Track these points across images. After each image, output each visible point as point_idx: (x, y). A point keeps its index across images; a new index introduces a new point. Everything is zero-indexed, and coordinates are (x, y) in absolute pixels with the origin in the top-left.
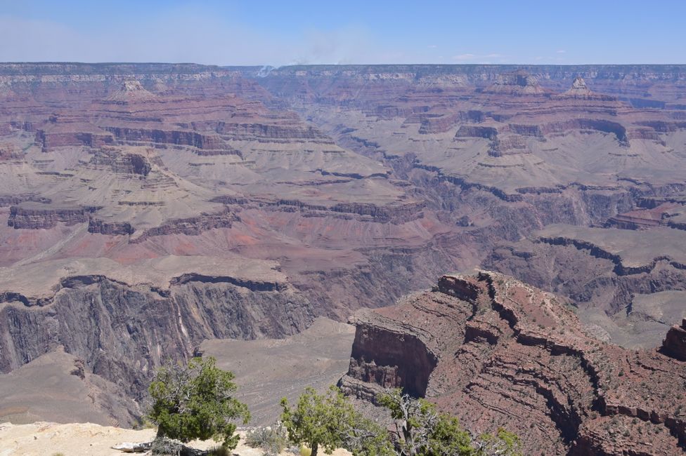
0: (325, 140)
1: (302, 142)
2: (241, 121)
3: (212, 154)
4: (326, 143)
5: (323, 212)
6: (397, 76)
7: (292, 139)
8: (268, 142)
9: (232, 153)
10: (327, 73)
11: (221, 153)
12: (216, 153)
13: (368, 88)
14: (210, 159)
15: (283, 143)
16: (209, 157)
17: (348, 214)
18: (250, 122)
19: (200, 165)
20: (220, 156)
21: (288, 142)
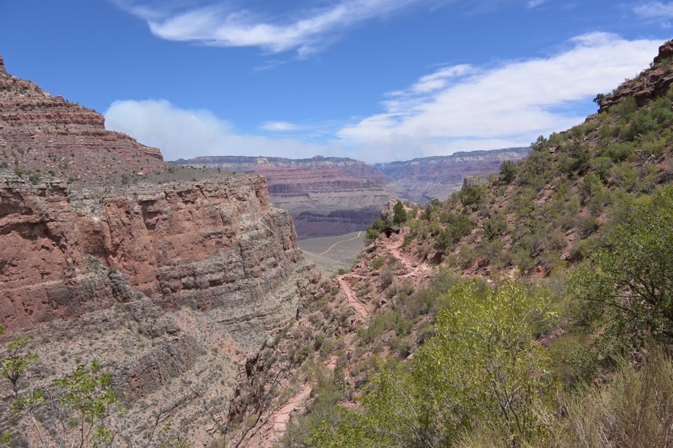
0: (376, 188)
1: (362, 190)
2: (326, 180)
3: (290, 196)
4: (377, 190)
5: (322, 218)
6: (478, 158)
7: (355, 189)
8: (340, 192)
9: (303, 195)
10: (433, 162)
11: (296, 195)
12: (293, 196)
13: (453, 167)
14: (288, 199)
15: (348, 191)
16: (288, 198)
17: (335, 218)
18: (333, 180)
19: (281, 203)
20: (295, 197)
21: (353, 191)
